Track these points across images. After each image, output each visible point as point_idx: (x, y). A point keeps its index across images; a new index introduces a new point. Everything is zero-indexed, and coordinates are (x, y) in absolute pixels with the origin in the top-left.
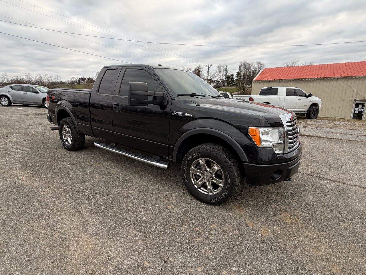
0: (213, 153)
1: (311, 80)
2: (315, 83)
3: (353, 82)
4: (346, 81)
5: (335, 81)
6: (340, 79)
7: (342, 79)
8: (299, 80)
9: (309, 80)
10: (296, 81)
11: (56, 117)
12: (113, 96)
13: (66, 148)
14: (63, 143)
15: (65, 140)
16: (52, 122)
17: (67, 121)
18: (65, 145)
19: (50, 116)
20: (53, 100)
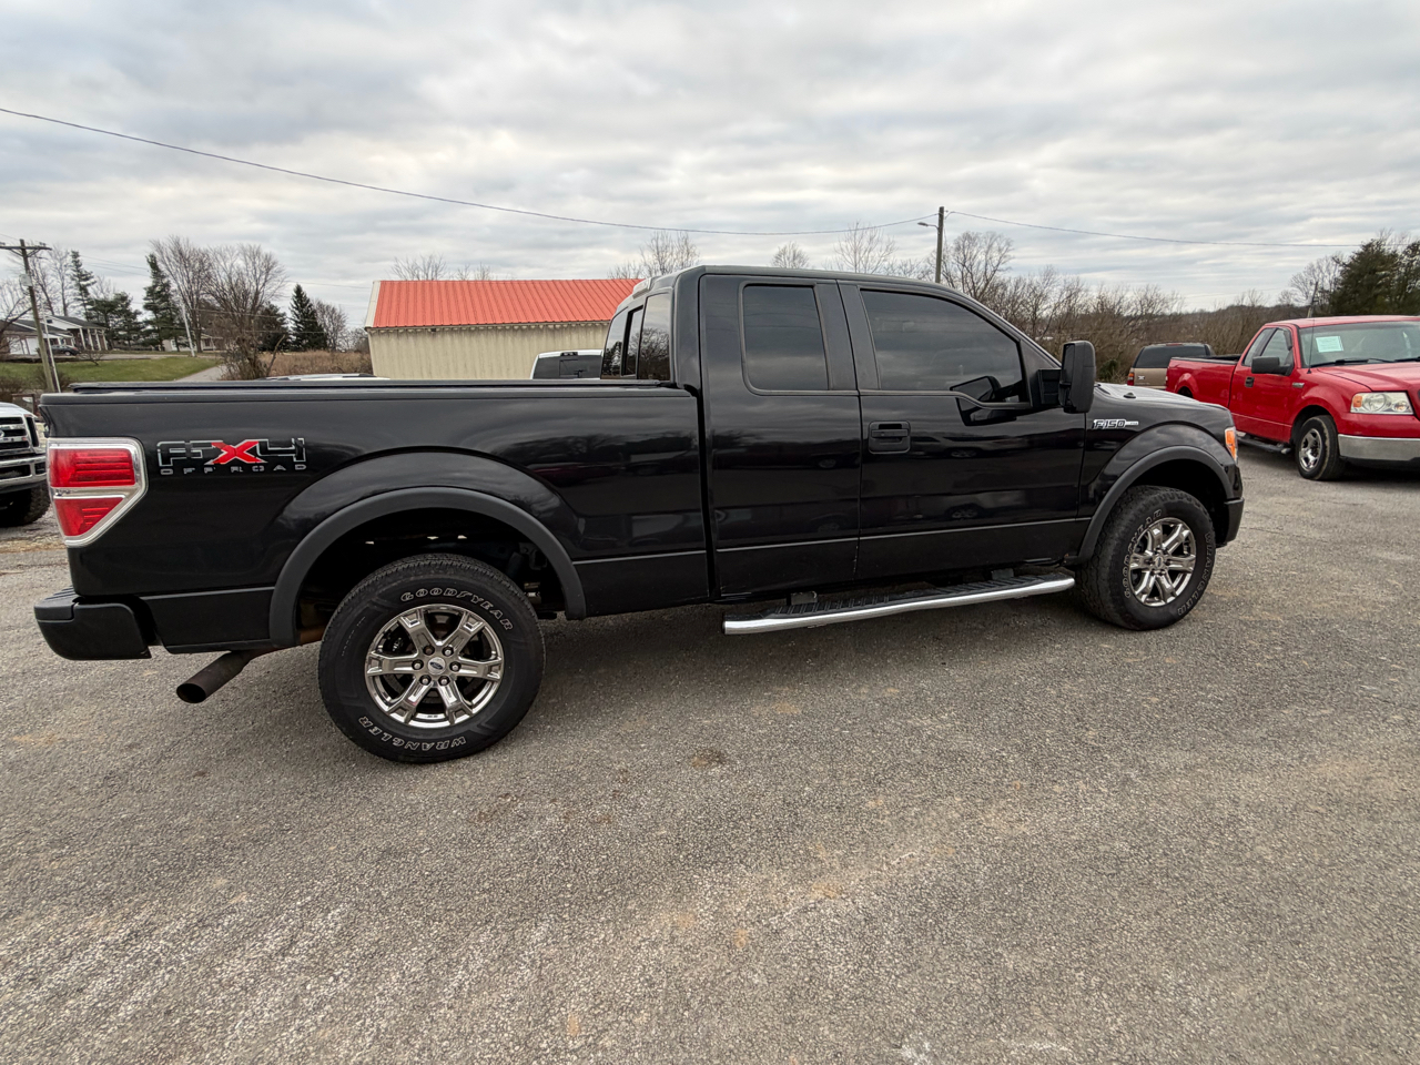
0: (1185, 500)
1: (562, 328)
2: (575, 336)
9: (558, 326)
11: (273, 584)
12: (859, 396)
13: (442, 747)
14: (395, 735)
15: (394, 716)
16: (155, 643)
17: (453, 577)
18: (421, 741)
19: (131, 600)
20: (234, 469)
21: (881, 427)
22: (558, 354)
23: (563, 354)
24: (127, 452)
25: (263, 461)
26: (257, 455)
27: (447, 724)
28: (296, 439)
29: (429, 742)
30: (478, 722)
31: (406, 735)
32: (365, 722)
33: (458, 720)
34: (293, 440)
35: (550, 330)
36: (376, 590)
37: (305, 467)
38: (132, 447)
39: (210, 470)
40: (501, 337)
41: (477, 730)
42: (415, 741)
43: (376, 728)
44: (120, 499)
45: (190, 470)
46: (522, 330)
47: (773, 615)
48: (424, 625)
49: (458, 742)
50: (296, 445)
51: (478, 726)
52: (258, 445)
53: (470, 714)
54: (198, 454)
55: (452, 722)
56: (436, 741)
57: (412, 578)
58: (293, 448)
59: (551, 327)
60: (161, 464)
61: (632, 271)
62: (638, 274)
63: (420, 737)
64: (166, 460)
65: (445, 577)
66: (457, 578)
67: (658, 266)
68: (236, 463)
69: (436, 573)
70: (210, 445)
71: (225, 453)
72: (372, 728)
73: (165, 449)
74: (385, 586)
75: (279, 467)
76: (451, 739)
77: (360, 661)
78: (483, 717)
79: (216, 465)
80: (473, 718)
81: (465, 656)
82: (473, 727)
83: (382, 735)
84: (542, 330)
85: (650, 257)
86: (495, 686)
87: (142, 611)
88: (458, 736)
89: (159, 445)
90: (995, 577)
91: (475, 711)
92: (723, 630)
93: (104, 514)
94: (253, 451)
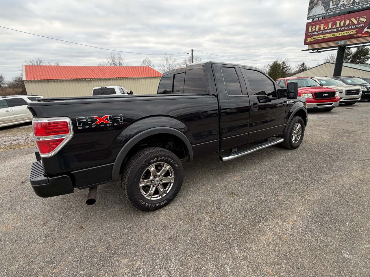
0: (300, 119)
1: (90, 80)
2: (95, 83)
3: (120, 82)
4: (116, 81)
5: (109, 81)
6: (112, 80)
7: (113, 79)
8: (80, 80)
9: (89, 80)
10: (77, 80)
11: (114, 163)
12: (249, 96)
13: (161, 204)
14: (149, 204)
15: (147, 198)
16: (76, 187)
17: (163, 154)
18: (155, 204)
19: (68, 173)
20: (102, 125)
21: (254, 104)
22: (100, 88)
23: (102, 88)
24: (66, 122)
25: (110, 122)
26: (108, 120)
27: (160, 197)
28: (120, 115)
29: (158, 203)
30: (169, 196)
31: (151, 203)
32: (141, 201)
33: (163, 196)
34: (119, 115)
35: (87, 81)
36: (143, 160)
37: (123, 123)
38: (68, 120)
39: (94, 126)
40: (71, 83)
41: (169, 198)
42: (154, 204)
43: (144, 202)
44: (64, 139)
45: (87, 127)
46: (78, 81)
47: (233, 155)
48: (155, 169)
49: (165, 202)
50: (120, 116)
51: (170, 196)
52: (108, 117)
53: (166, 193)
54: (90, 121)
55: (162, 196)
56: (159, 203)
57: (153, 155)
58: (119, 117)
59: (87, 80)
60: (78, 126)
61: (105, 64)
62: (107, 65)
63: (155, 203)
64: (79, 124)
65: (161, 154)
66: (164, 154)
67: (112, 63)
68: (102, 123)
69: (159, 153)
70: (93, 118)
71: (99, 120)
72: (143, 202)
73: (79, 120)
74: (145, 158)
75: (115, 124)
76: (163, 202)
77: (138, 183)
78: (170, 193)
79: (96, 125)
80: (167, 194)
81: (164, 177)
82: (168, 197)
83: (146, 204)
84: (84, 81)
85: (110, 60)
86: (172, 184)
87: (72, 176)
88: (164, 200)
89: (77, 119)
90: (268, 140)
91: (167, 192)
92: (222, 160)
93: (57, 145)
94: (107, 119)
